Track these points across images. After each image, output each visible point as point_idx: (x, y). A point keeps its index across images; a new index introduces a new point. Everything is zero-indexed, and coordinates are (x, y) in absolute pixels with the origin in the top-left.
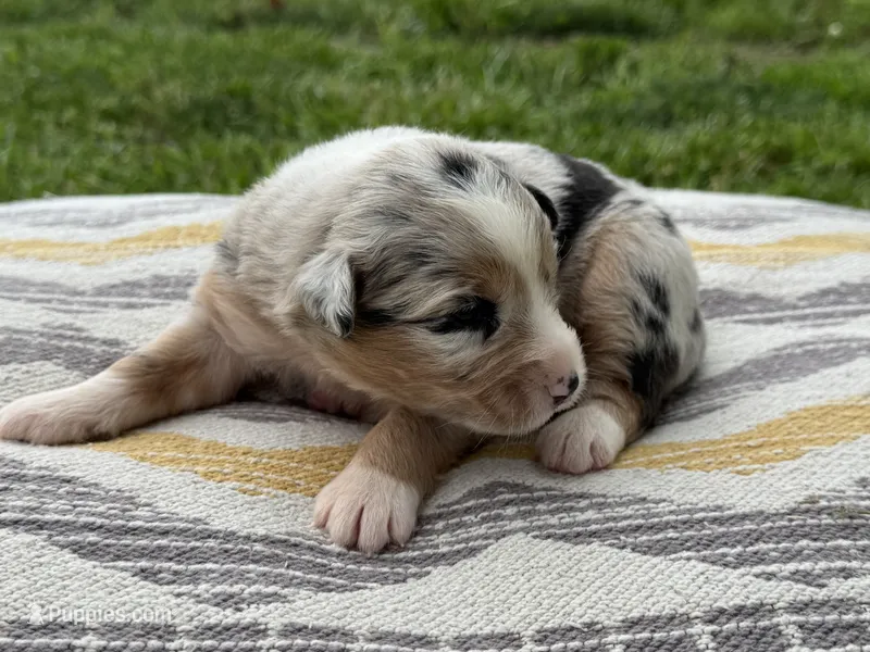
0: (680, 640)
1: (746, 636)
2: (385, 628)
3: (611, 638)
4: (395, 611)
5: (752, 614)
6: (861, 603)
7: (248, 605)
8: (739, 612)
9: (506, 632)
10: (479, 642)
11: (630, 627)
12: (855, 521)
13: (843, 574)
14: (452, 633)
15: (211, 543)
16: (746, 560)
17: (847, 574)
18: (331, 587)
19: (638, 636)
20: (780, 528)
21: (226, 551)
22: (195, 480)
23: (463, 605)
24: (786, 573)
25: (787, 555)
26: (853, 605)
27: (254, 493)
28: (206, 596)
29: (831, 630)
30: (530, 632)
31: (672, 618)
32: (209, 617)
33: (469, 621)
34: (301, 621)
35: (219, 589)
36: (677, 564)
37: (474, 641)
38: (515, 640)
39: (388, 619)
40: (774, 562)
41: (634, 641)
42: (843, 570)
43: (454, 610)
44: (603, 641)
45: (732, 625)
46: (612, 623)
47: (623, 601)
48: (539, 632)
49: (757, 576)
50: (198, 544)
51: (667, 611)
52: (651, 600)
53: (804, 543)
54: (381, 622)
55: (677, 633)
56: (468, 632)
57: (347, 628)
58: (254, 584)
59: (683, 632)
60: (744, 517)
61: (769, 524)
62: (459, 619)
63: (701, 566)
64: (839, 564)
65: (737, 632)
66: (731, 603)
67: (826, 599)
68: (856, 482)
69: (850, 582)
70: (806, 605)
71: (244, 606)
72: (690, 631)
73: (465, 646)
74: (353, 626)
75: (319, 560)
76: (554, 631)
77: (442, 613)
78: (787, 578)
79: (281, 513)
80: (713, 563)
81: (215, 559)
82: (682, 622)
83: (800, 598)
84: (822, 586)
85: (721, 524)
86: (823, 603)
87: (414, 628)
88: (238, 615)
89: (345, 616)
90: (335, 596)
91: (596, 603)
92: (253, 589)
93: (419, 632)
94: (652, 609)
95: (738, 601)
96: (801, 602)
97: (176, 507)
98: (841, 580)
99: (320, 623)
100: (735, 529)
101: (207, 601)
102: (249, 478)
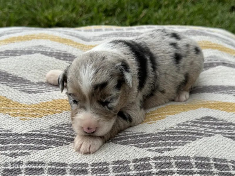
0: (126, 167)
1: (142, 166)
2: (54, 161)
3: (109, 166)
4: (58, 156)
5: (144, 160)
6: (171, 157)
7: (19, 156)
8: (141, 160)
9: (84, 163)
10: (77, 165)
11: (115, 163)
12: (174, 135)
13: (168, 150)
14: (71, 162)
15: (11, 137)
16: (145, 146)
17: (169, 150)
18: (42, 148)
19: (116, 165)
20: (155, 138)
21: (15, 140)
22: (9, 117)
23: (75, 155)
24: (154, 149)
25: (156, 145)
26: (169, 158)
27: (24, 119)
28: (8, 154)
29: (163, 164)
30: (90, 163)
31: (125, 161)
32: (8, 160)
33: (76, 159)
34: (32, 160)
35: (12, 152)
36: (129, 147)
37: (76, 165)
38: (86, 165)
39: (55, 158)
40: (152, 146)
41: (115, 167)
42: (168, 149)
43: (73, 156)
44: (108, 166)
45: (139, 163)
46: (110, 162)
47: (114, 156)
48: (93, 163)
49: (147, 150)
50: (7, 138)
51: (124, 159)
52: (121, 156)
53: (160, 141)
54: (53, 159)
55: (125, 165)
56: (75, 162)
57: (44, 161)
58: (21, 150)
59: (127, 165)
60: (148, 135)
61: (153, 137)
62: (74, 159)
63: (135, 148)
64: (168, 147)
65: (140, 165)
66: (140, 157)
67: (163, 156)
68: (177, 125)
69: (170, 152)
70: (158, 158)
71: (17, 156)
72: (129, 164)
73: (74, 166)
74: (45, 161)
75: (40, 139)
76: (96, 164)
77: (70, 157)
78: (154, 151)
79: (31, 124)
80: (137, 147)
81: (12, 142)
82: (127, 162)
83: (156, 156)
84: (162, 153)
85: (142, 137)
86: (162, 157)
87: (61, 161)
88: (16, 159)
89: (44, 158)
90: (42, 151)
91: (107, 157)
92: (20, 151)
93: (63, 162)
94: (121, 159)
95: (141, 157)
96: (157, 157)
97: (3, 127)
98: (167, 151)
99: (37, 161)
100: (145, 138)
101: (8, 155)
102: (24, 115)
